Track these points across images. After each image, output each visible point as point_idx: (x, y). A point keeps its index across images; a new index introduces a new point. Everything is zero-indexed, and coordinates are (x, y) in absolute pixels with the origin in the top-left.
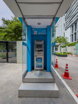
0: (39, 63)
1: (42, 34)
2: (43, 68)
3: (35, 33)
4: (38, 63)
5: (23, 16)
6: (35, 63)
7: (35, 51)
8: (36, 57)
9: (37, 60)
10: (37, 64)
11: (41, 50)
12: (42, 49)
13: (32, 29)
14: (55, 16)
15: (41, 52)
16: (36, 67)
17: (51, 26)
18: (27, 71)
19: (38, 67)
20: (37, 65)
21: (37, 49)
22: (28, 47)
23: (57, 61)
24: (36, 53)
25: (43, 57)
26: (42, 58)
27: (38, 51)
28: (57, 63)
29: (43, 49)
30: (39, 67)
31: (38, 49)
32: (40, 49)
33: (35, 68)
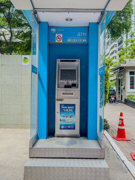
0: (69, 118)
1: (75, 41)
2: (77, 131)
3: (59, 39)
4: (65, 118)
5: (34, 9)
6: (58, 116)
7: (58, 87)
8: (60, 102)
9: (62, 110)
10: (64, 120)
11: (74, 85)
12: (75, 82)
13: (49, 27)
14: (104, 9)
15: (72, 90)
16: (61, 129)
17: (98, 23)
18: (37, 138)
19: (64, 129)
20: (63, 123)
21: (62, 81)
22: (39, 77)
23: (122, 120)
24: (59, 93)
25: (77, 102)
26: (74, 105)
27: (66, 87)
28: (122, 125)
29: (78, 81)
30: (67, 127)
31: (65, 82)
32: (71, 82)
33: (58, 131)
